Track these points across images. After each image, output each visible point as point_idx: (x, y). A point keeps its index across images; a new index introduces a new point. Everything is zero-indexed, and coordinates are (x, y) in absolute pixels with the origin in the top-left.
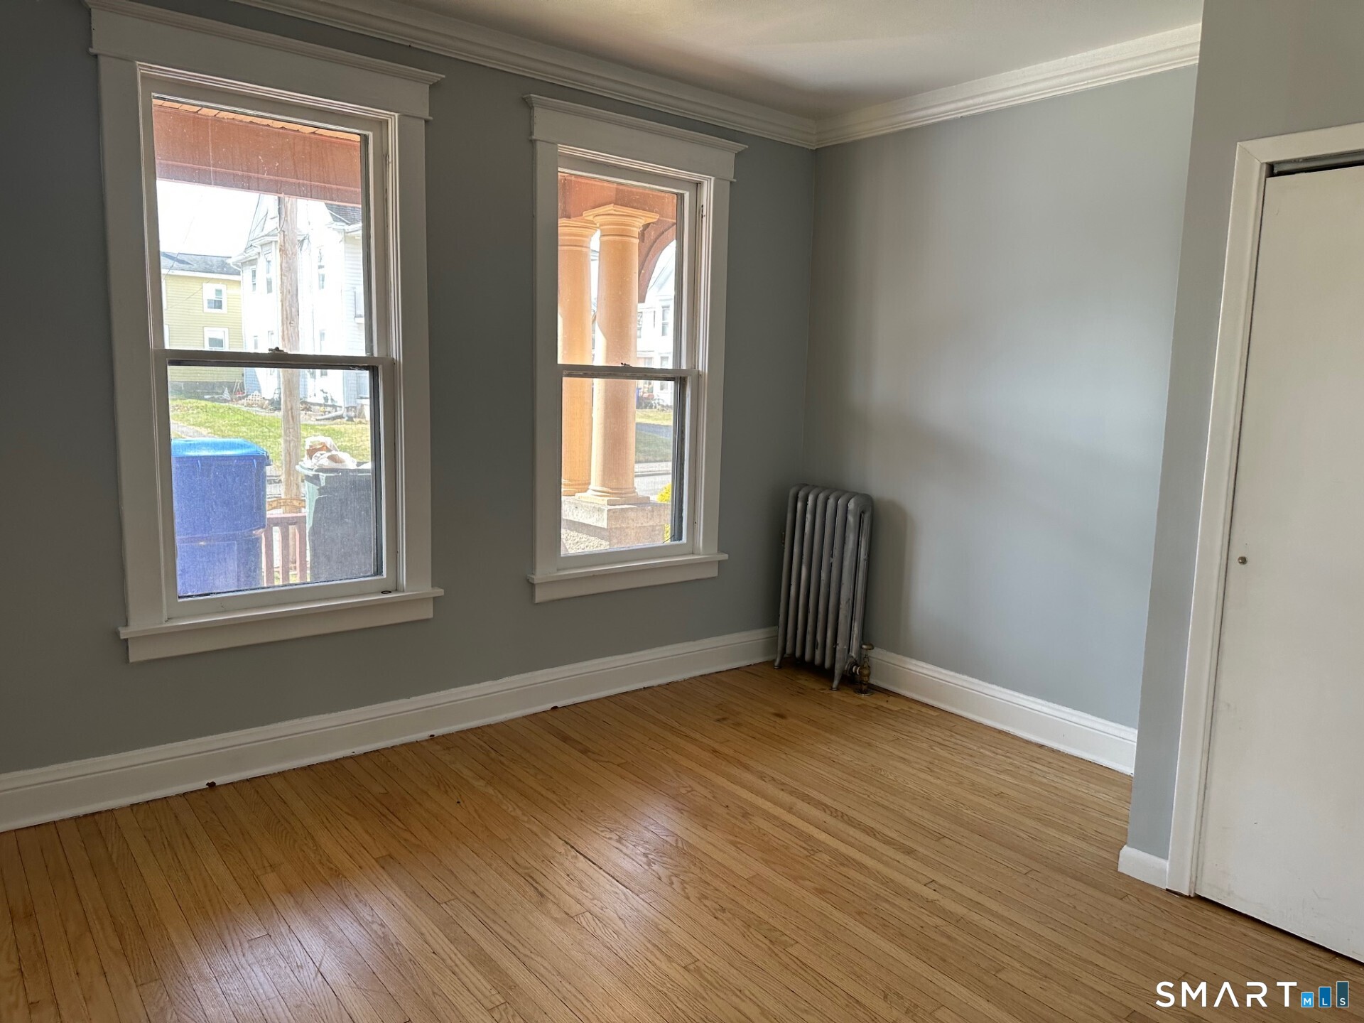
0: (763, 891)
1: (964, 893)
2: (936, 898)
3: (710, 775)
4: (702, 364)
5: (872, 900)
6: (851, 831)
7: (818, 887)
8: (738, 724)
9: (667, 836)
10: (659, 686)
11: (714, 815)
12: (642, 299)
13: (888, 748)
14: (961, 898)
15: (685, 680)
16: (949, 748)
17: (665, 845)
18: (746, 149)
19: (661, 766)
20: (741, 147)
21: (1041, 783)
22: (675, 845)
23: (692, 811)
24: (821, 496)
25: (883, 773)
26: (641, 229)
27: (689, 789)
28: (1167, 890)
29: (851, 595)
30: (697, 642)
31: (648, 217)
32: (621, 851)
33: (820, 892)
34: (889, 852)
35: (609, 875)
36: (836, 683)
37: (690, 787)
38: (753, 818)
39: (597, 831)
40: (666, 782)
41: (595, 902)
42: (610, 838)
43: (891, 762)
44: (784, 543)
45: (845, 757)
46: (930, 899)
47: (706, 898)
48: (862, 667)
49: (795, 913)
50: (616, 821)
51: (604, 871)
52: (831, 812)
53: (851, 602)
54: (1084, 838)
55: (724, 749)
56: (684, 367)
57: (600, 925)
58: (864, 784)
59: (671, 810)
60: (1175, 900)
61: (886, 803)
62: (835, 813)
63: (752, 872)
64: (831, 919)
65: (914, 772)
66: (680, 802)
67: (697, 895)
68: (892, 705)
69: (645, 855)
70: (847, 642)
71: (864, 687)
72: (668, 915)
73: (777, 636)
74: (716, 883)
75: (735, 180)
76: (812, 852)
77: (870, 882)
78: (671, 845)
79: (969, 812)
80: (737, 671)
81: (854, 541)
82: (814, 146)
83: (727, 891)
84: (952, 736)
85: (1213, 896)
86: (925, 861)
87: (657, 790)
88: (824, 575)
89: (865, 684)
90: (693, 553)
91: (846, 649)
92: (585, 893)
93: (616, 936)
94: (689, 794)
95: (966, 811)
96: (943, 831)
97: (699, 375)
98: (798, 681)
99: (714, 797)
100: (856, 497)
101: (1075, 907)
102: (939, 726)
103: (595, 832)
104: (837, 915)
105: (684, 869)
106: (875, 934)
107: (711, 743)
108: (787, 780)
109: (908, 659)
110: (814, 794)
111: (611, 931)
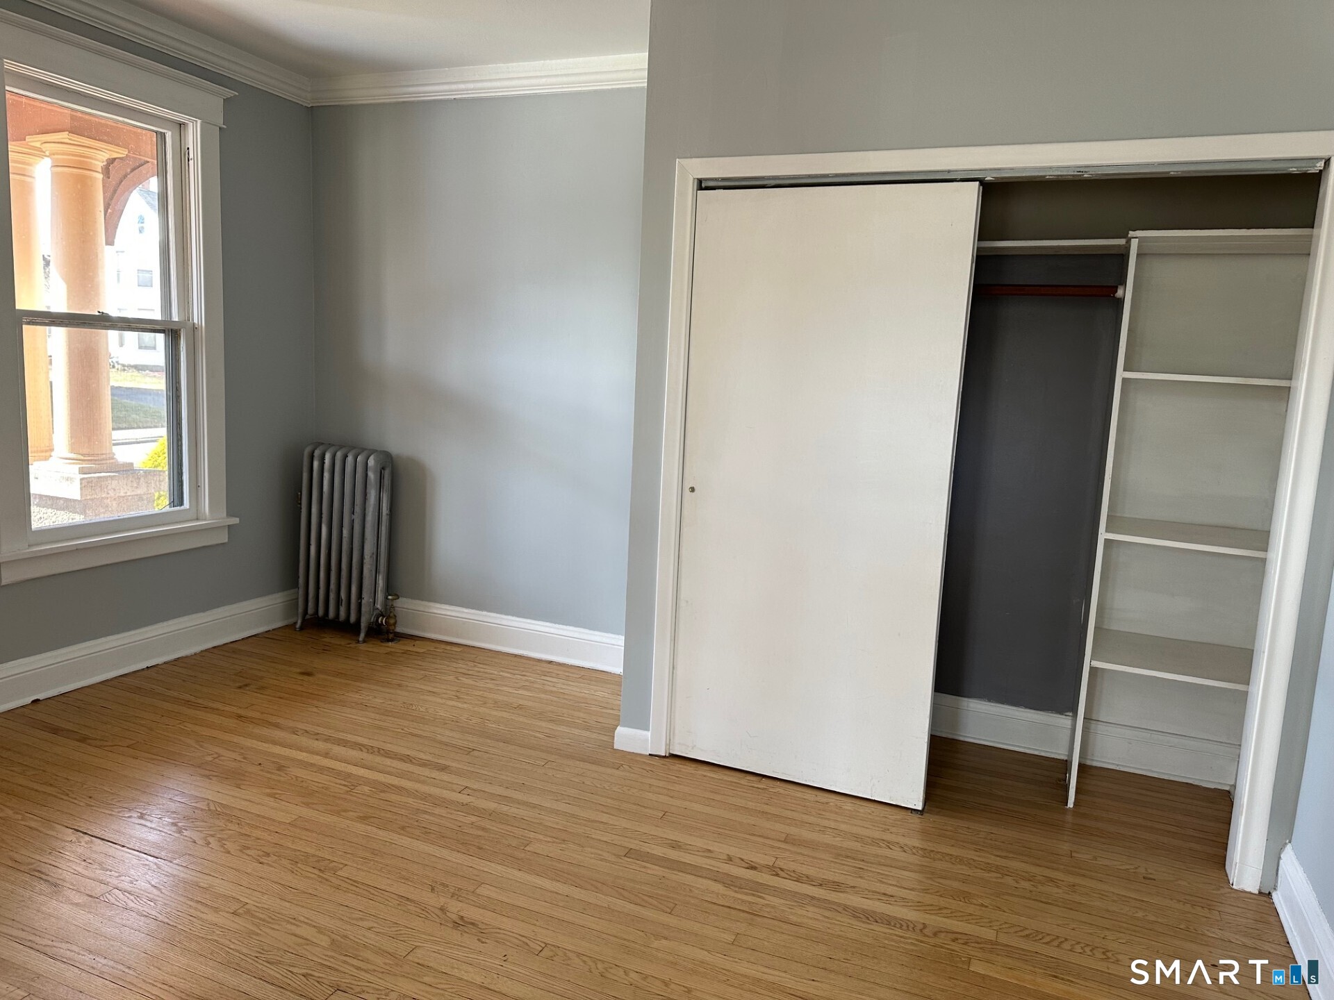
0: (307, 830)
1: (494, 792)
2: (469, 801)
3: (236, 739)
4: (198, 315)
5: (413, 815)
6: (388, 762)
7: (362, 815)
8: (263, 688)
9: (196, 803)
10: (165, 663)
11: (247, 774)
12: (110, 242)
13: (418, 686)
14: (492, 796)
15: (195, 654)
16: (474, 677)
17: (196, 811)
18: (235, 95)
19: (180, 740)
20: (231, 93)
21: (552, 692)
22: (207, 809)
23: (222, 775)
24: (339, 455)
25: (414, 708)
26: (105, 163)
27: (216, 756)
28: (650, 755)
29: (375, 550)
30: (208, 613)
31: (114, 151)
32: (145, 826)
33: (364, 819)
34: (426, 772)
35: (134, 850)
36: (362, 635)
37: (217, 753)
38: (288, 769)
39: (113, 813)
40: (188, 754)
41: (123, 878)
42: (130, 817)
43: (422, 697)
44: (300, 504)
45: (377, 700)
46: (465, 802)
47: (248, 848)
48: (389, 617)
49: (341, 842)
50: (134, 800)
51: (128, 848)
52: (368, 750)
53: (375, 556)
54: (588, 728)
55: (251, 714)
56: (175, 318)
57: (132, 897)
58: (396, 719)
59: (198, 778)
60: (656, 761)
61: (420, 732)
62: (371, 750)
63: (293, 816)
64: (377, 839)
65: (444, 701)
66: (206, 769)
67: (239, 848)
68: (419, 648)
69: (174, 824)
70: (373, 595)
71: (391, 636)
72: (207, 872)
73: (297, 599)
74: (257, 833)
75: (224, 127)
76: (352, 787)
77: (410, 800)
78: (202, 810)
79: (493, 726)
80: (254, 638)
81: (375, 497)
82: (309, 104)
83: (269, 838)
84: (475, 666)
85: (682, 752)
86: (459, 773)
87: (178, 763)
88: (345, 533)
89: (391, 633)
90: (197, 519)
91: (373, 599)
92: (108, 873)
93: (152, 904)
94: (216, 760)
95: (490, 725)
96: (471, 746)
97: (194, 328)
98: (323, 640)
99: (245, 758)
100: (375, 454)
101: (583, 783)
102: (462, 659)
103: (110, 815)
104: (382, 834)
105: (220, 828)
106: (419, 842)
107: (235, 710)
108: (320, 730)
109: (432, 604)
110: (350, 737)
111: (145, 900)
